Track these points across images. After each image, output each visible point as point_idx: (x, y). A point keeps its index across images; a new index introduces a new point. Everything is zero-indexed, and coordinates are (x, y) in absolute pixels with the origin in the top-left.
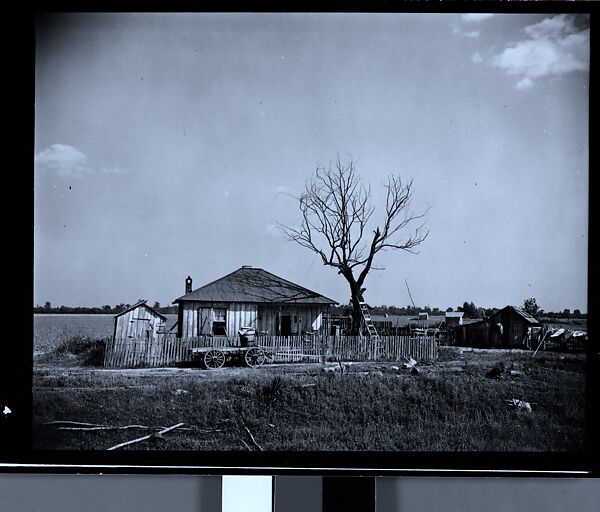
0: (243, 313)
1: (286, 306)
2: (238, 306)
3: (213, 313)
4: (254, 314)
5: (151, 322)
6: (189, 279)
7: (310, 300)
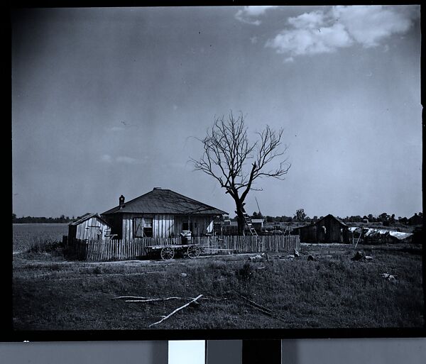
0: (164, 221)
1: (193, 216)
2: (161, 217)
3: (143, 221)
4: (172, 222)
5: (101, 229)
6: (122, 196)
7: (209, 212)
